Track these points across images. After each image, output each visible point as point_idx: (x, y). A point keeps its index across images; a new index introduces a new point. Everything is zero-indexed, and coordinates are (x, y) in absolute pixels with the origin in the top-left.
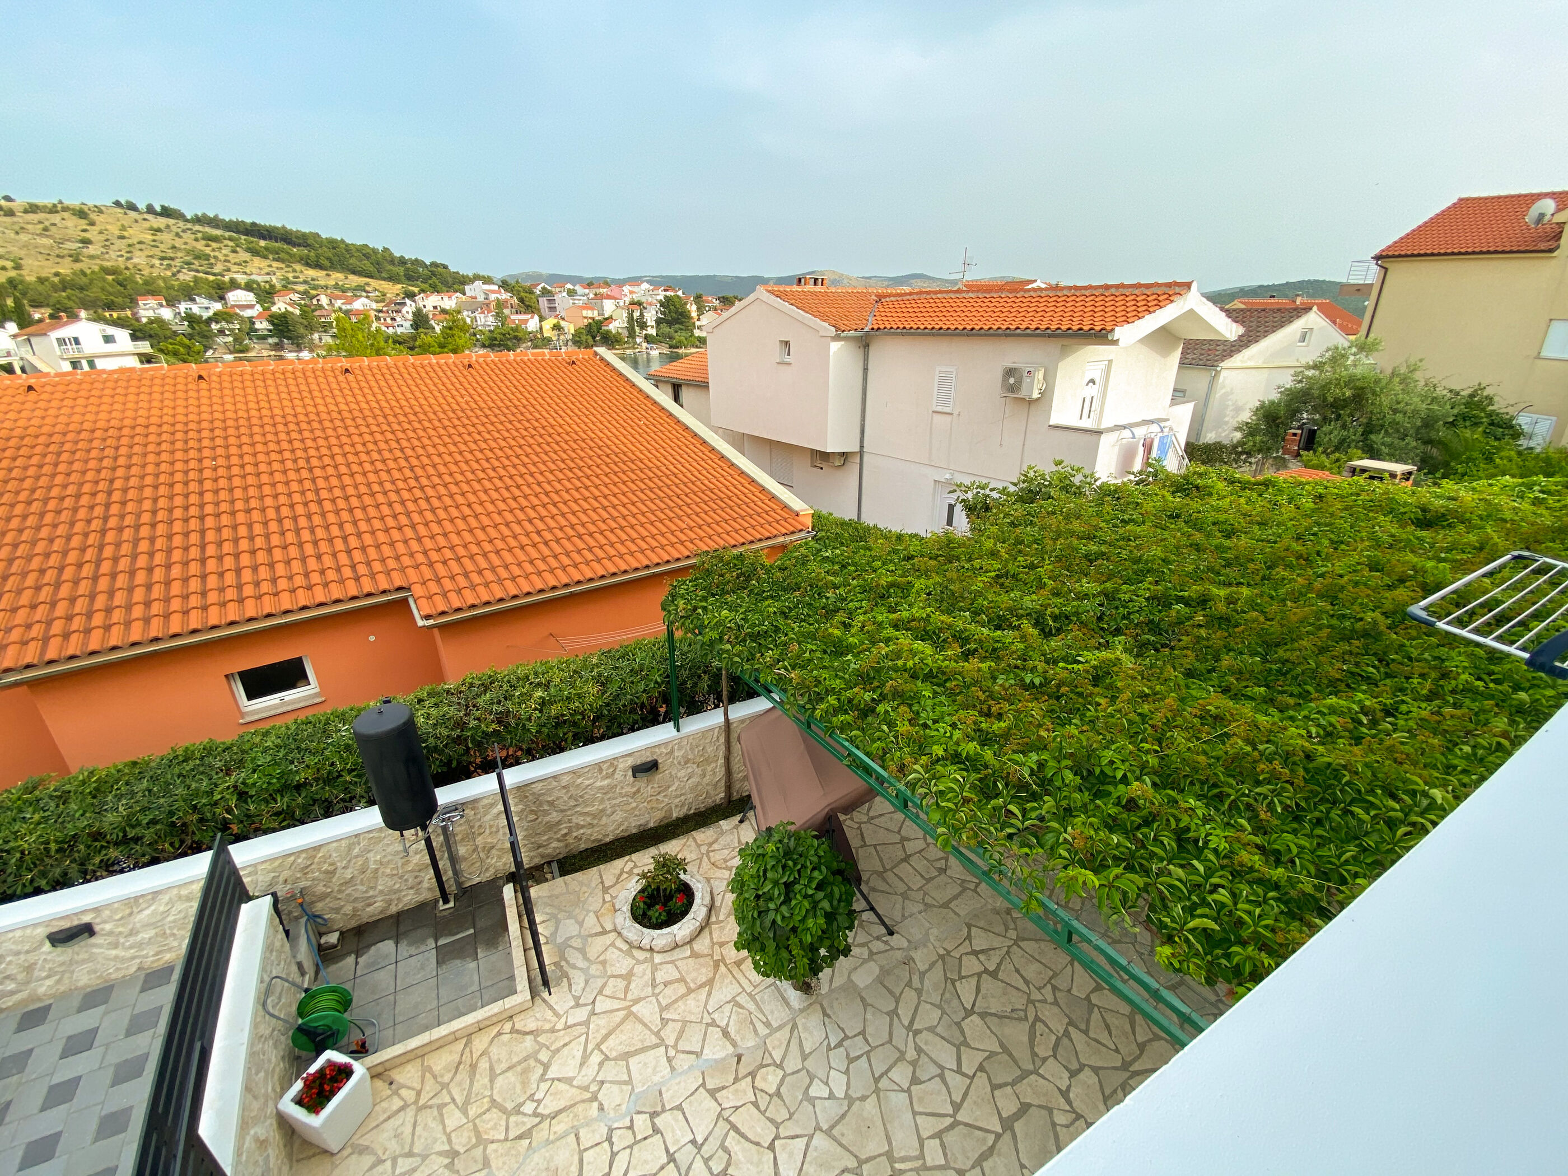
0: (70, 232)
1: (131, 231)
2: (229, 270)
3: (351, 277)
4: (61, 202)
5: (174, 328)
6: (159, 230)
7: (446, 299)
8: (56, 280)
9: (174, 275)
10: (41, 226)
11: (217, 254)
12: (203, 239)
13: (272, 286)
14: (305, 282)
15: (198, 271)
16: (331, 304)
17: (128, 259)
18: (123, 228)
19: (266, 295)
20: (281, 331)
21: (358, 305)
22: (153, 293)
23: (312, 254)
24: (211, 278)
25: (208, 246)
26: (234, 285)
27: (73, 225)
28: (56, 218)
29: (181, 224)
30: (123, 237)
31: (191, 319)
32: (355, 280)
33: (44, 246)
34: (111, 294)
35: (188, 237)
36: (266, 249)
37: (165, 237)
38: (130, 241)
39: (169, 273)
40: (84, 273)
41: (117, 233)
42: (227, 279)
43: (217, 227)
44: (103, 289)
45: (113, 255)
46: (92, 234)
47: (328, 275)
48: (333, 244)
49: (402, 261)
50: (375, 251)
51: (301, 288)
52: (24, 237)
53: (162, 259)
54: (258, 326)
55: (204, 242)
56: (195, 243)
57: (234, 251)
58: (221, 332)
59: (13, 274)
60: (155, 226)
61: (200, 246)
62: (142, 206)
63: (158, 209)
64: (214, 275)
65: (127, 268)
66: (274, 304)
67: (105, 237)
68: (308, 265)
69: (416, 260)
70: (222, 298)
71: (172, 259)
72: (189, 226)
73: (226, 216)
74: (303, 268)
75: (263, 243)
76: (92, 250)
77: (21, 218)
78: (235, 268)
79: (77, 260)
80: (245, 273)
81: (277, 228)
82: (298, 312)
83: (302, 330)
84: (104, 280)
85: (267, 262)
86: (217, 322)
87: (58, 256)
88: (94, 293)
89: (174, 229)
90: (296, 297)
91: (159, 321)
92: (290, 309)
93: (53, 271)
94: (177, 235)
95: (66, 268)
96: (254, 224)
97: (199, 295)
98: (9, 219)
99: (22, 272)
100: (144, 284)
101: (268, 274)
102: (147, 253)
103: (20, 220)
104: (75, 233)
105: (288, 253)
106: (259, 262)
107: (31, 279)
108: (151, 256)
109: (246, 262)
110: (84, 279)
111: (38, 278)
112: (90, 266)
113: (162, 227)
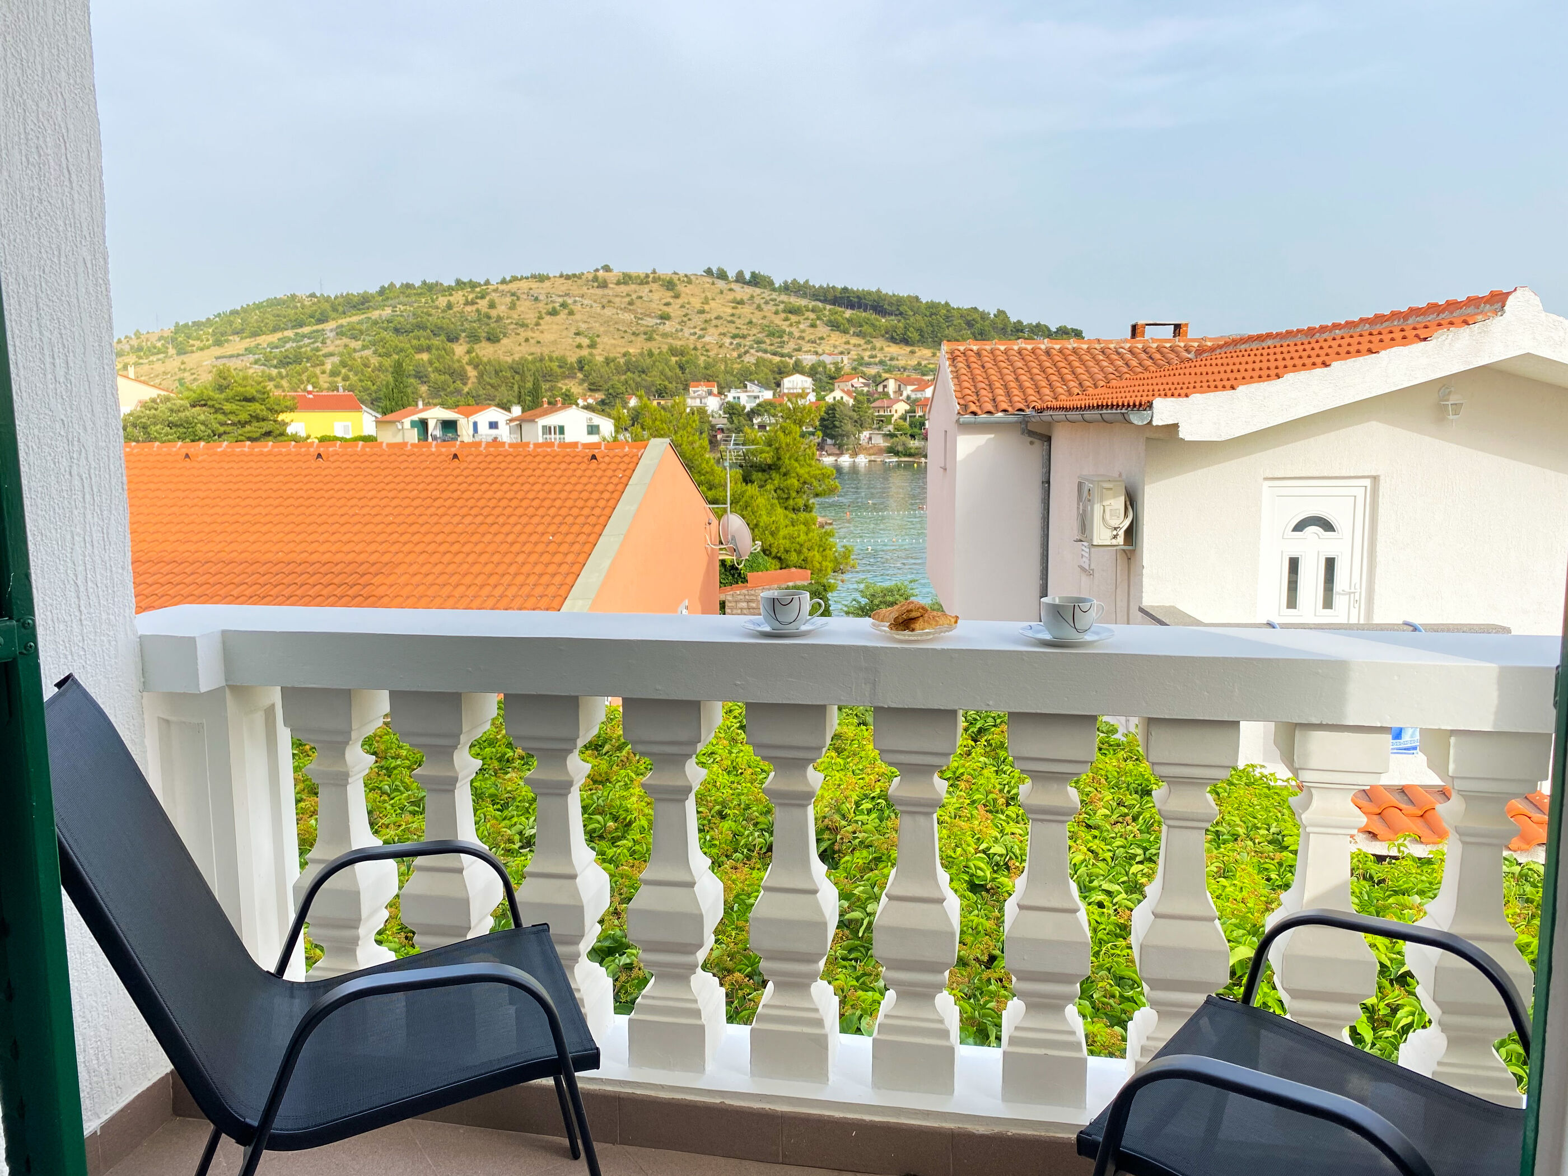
0: (654, 305)
1: (712, 304)
2: (799, 350)
4: (654, 272)
5: (714, 421)
6: (741, 302)
8: (622, 361)
9: (740, 356)
10: (627, 299)
11: (793, 329)
12: (784, 311)
13: (838, 369)
14: (881, 363)
15: (765, 351)
16: (899, 391)
17: (700, 337)
18: (706, 301)
19: (827, 380)
20: (828, 427)
22: (708, 379)
23: (902, 325)
24: (777, 359)
25: (786, 319)
26: (798, 368)
27: (656, 297)
28: (644, 290)
29: (767, 294)
30: (702, 312)
31: (732, 411)
33: (623, 321)
34: (667, 378)
35: (769, 308)
36: (849, 321)
37: (746, 310)
38: (708, 316)
39: (735, 354)
40: (651, 354)
41: (698, 306)
42: (791, 362)
43: (804, 296)
44: (662, 373)
45: (687, 332)
46: (674, 310)
47: (913, 352)
48: (932, 310)
50: (984, 316)
51: (872, 371)
52: (608, 312)
53: (734, 337)
55: (783, 315)
56: (773, 317)
57: (813, 326)
59: (585, 352)
60: (739, 298)
61: (778, 320)
62: (732, 274)
63: (748, 276)
64: (782, 356)
65: (695, 349)
66: (832, 390)
67: (685, 311)
68: (893, 340)
70: (778, 385)
71: (744, 337)
72: (774, 295)
73: (818, 281)
74: (885, 344)
75: (848, 313)
76: (669, 327)
77: (613, 289)
78: (806, 347)
79: (650, 339)
80: (817, 353)
81: (869, 293)
82: (851, 402)
83: (849, 427)
84: (668, 362)
85: (845, 338)
86: (759, 415)
87: (634, 334)
88: (654, 378)
89: (758, 300)
90: (858, 382)
91: (702, 412)
92: (846, 398)
93: (624, 350)
94: (759, 308)
95: (636, 348)
96: (845, 289)
97: (752, 381)
98: (600, 292)
99: (594, 351)
100: (706, 368)
101: (842, 353)
102: (721, 330)
103: (611, 293)
104: (657, 307)
105: (873, 325)
106: (837, 339)
107: (600, 359)
108: (724, 334)
109: (822, 338)
110: (649, 361)
111: (607, 359)
112: (659, 345)
113: (745, 298)
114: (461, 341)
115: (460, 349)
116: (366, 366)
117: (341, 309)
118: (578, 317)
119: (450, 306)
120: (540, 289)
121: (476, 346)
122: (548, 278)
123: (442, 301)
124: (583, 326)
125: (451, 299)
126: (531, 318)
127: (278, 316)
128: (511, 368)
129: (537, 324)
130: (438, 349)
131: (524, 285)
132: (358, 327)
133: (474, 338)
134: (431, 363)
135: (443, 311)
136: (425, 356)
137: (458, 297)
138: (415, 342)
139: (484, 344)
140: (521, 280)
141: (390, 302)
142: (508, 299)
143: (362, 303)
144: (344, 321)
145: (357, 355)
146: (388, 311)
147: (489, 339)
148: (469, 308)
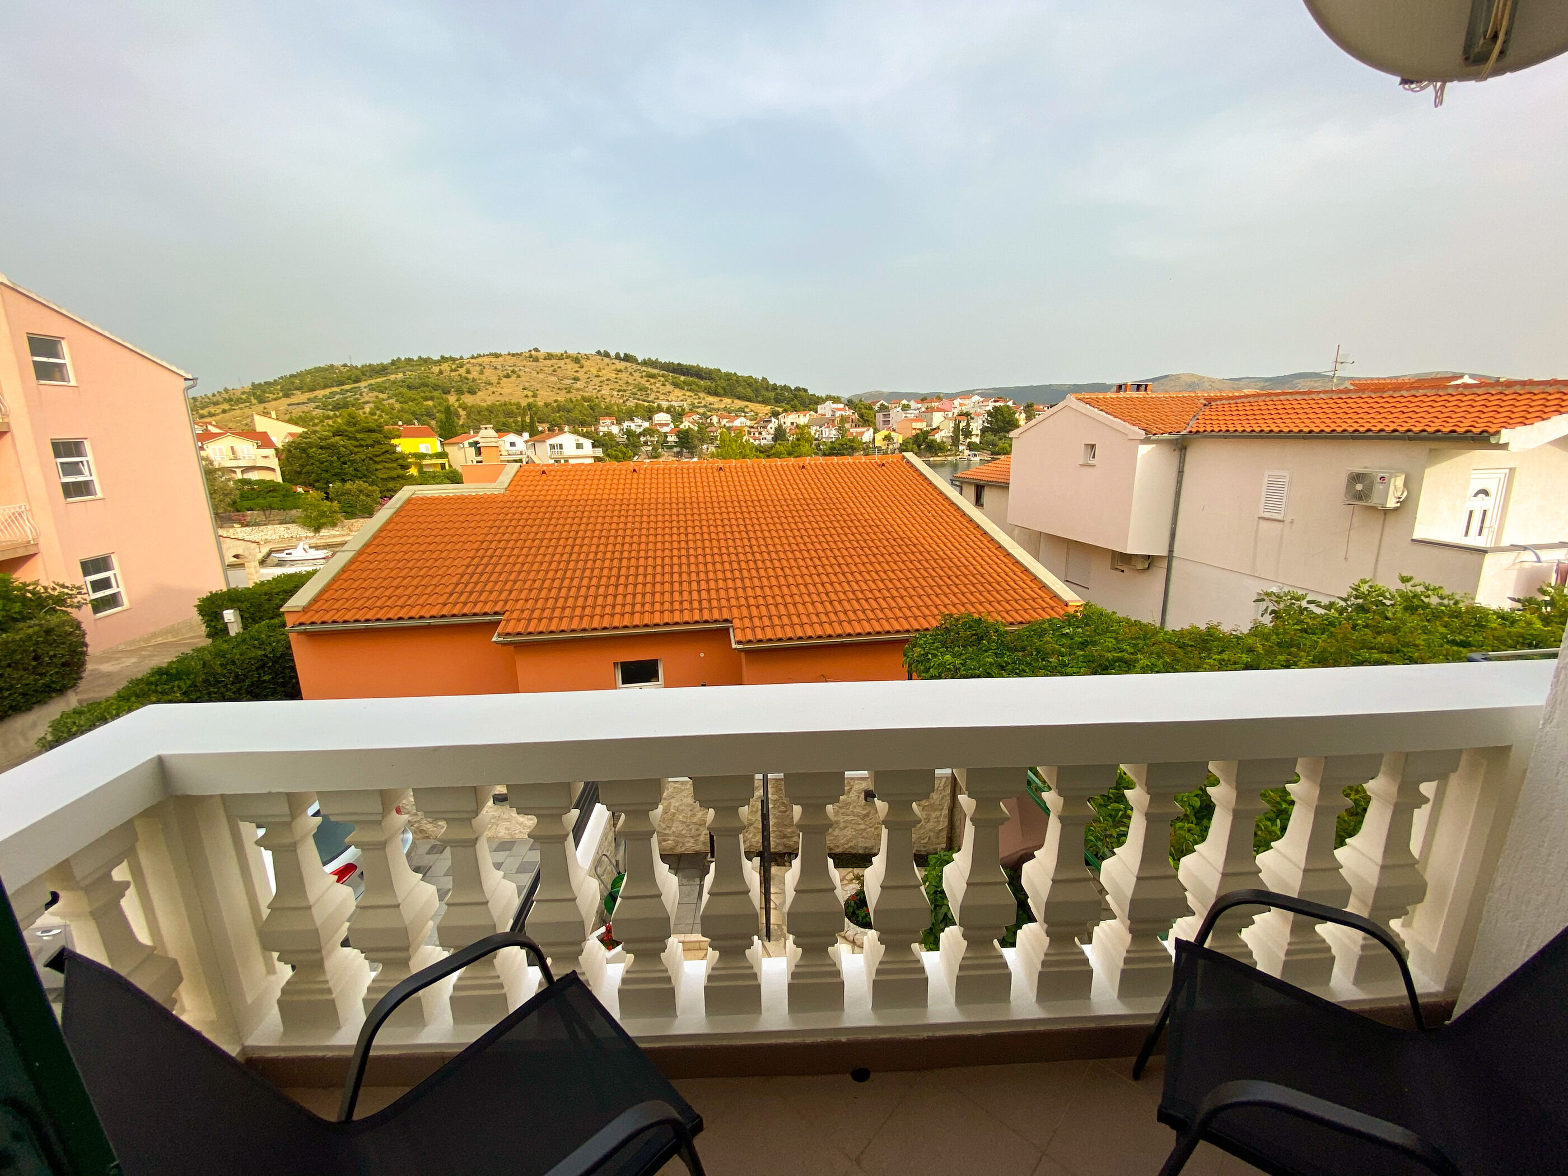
0: (568, 372)
1: (604, 372)
2: (658, 399)
3: (737, 401)
4: (566, 352)
5: (618, 440)
6: (620, 371)
7: (801, 416)
8: (555, 405)
9: (624, 402)
10: (552, 368)
11: (653, 387)
12: (646, 376)
13: (683, 410)
14: (705, 406)
15: (639, 400)
16: (719, 422)
17: (599, 391)
18: (600, 370)
19: (678, 416)
20: (683, 442)
21: (737, 423)
22: (609, 415)
23: (713, 385)
24: (646, 404)
25: (648, 381)
26: (660, 409)
27: (570, 367)
28: (561, 363)
29: (634, 366)
30: (598, 376)
31: (629, 433)
32: (739, 404)
33: (551, 381)
34: (585, 415)
35: (637, 375)
36: (684, 382)
37: (624, 376)
38: (602, 379)
39: (621, 401)
40: (572, 401)
41: (595, 373)
42: (656, 405)
43: (656, 368)
44: (581, 412)
45: (590, 388)
46: (581, 375)
47: (721, 400)
48: (728, 376)
49: (775, 387)
50: (756, 381)
51: (701, 411)
52: (541, 376)
53: (619, 391)
54: (669, 439)
55: (646, 379)
56: (640, 380)
57: (664, 385)
58: (646, 443)
59: (531, 400)
60: (619, 368)
61: (643, 381)
62: (613, 354)
63: (622, 356)
64: (648, 402)
65: (597, 398)
66: (682, 422)
67: (587, 376)
68: (709, 393)
69: (785, 386)
70: (650, 419)
71: (625, 391)
72: (639, 367)
73: (663, 360)
74: (705, 396)
75: (682, 378)
76: (579, 385)
77: (542, 363)
78: (662, 397)
79: (569, 392)
80: (668, 401)
81: (693, 366)
82: (696, 428)
83: (696, 442)
84: (583, 406)
85: (683, 392)
86: (644, 436)
87: (559, 389)
88: (575, 414)
89: (630, 370)
90: (696, 417)
91: (609, 435)
92: (692, 426)
93: (555, 399)
94: (631, 374)
95: (562, 397)
96: (679, 364)
97: (637, 416)
98: (535, 364)
99: (537, 399)
100: (605, 409)
101: (682, 401)
102: (611, 387)
103: (541, 364)
104: (571, 373)
105: (697, 385)
106: (678, 392)
107: (541, 404)
108: (613, 389)
109: (669, 392)
110: (571, 405)
111: (545, 403)
112: (576, 396)
113: (622, 368)
114: (452, 393)
115: (452, 399)
116: (393, 409)
117: (368, 374)
118: (523, 379)
119: (441, 372)
120: (497, 362)
121: (462, 397)
122: (501, 355)
123: (436, 369)
124: (527, 385)
125: (441, 367)
126: (494, 380)
127: (325, 378)
128: (487, 409)
129: (499, 383)
130: (438, 398)
131: (487, 360)
132: (383, 385)
133: (460, 392)
134: (435, 407)
135: (437, 375)
136: (430, 403)
137: (445, 367)
138: (423, 394)
139: (467, 395)
140: (484, 356)
141: (401, 370)
142: (478, 368)
143: (381, 370)
144: (373, 381)
145: (385, 402)
146: (400, 375)
147: (469, 392)
148: (453, 374)
